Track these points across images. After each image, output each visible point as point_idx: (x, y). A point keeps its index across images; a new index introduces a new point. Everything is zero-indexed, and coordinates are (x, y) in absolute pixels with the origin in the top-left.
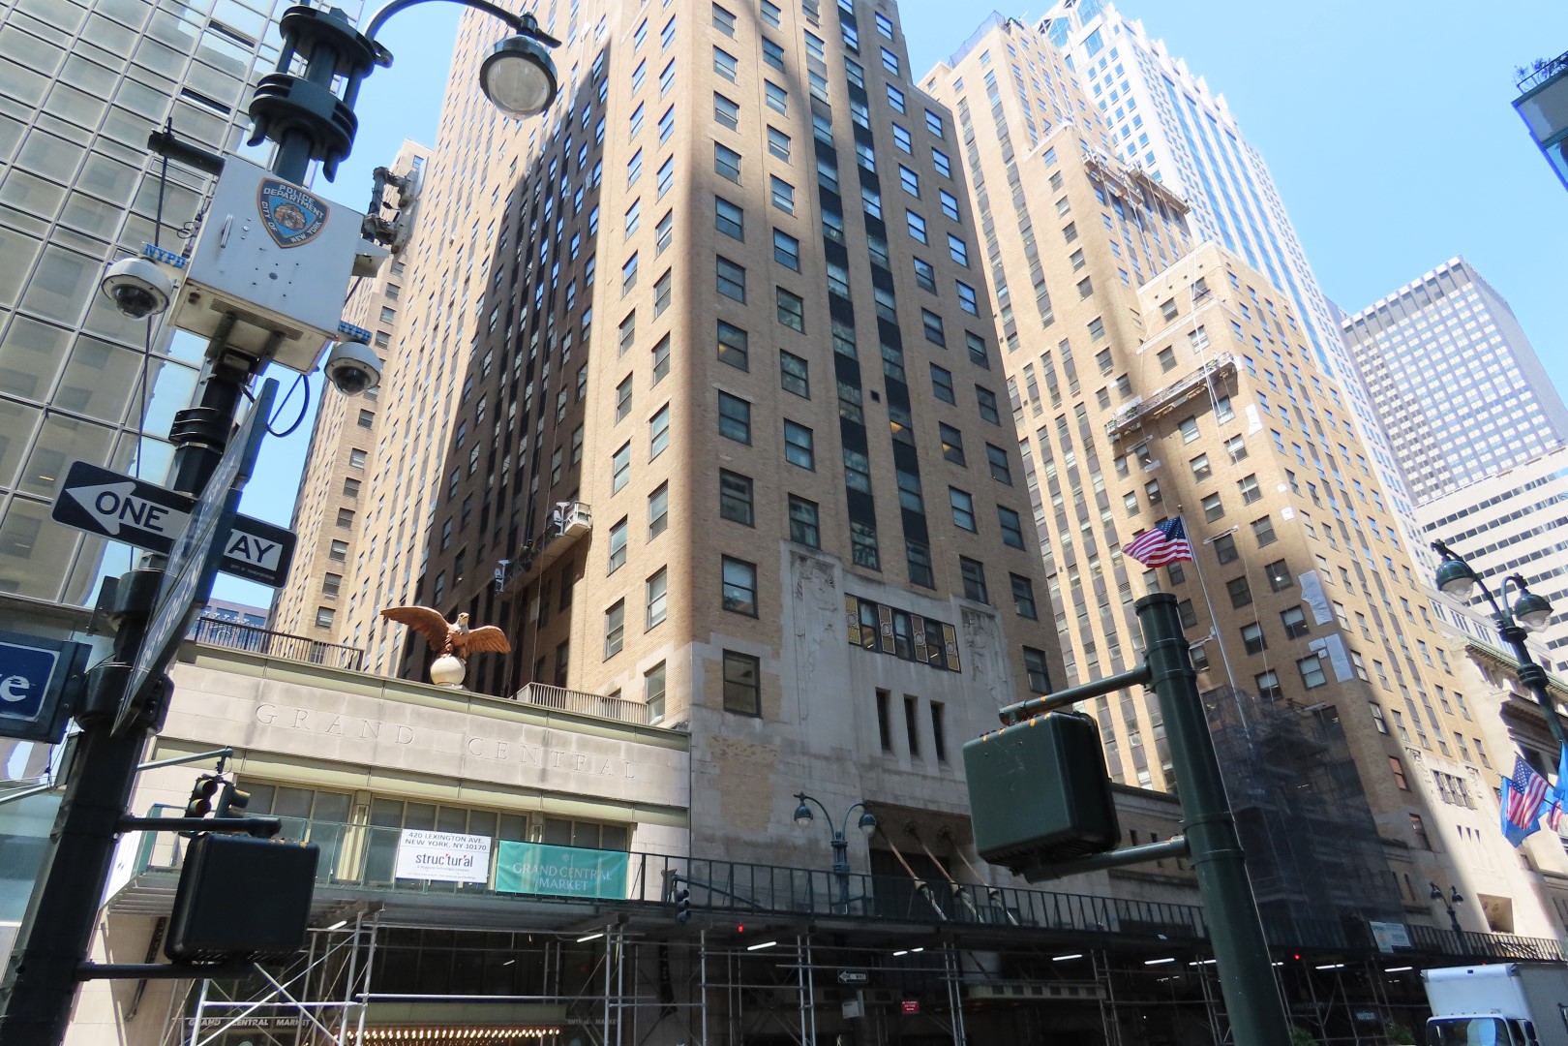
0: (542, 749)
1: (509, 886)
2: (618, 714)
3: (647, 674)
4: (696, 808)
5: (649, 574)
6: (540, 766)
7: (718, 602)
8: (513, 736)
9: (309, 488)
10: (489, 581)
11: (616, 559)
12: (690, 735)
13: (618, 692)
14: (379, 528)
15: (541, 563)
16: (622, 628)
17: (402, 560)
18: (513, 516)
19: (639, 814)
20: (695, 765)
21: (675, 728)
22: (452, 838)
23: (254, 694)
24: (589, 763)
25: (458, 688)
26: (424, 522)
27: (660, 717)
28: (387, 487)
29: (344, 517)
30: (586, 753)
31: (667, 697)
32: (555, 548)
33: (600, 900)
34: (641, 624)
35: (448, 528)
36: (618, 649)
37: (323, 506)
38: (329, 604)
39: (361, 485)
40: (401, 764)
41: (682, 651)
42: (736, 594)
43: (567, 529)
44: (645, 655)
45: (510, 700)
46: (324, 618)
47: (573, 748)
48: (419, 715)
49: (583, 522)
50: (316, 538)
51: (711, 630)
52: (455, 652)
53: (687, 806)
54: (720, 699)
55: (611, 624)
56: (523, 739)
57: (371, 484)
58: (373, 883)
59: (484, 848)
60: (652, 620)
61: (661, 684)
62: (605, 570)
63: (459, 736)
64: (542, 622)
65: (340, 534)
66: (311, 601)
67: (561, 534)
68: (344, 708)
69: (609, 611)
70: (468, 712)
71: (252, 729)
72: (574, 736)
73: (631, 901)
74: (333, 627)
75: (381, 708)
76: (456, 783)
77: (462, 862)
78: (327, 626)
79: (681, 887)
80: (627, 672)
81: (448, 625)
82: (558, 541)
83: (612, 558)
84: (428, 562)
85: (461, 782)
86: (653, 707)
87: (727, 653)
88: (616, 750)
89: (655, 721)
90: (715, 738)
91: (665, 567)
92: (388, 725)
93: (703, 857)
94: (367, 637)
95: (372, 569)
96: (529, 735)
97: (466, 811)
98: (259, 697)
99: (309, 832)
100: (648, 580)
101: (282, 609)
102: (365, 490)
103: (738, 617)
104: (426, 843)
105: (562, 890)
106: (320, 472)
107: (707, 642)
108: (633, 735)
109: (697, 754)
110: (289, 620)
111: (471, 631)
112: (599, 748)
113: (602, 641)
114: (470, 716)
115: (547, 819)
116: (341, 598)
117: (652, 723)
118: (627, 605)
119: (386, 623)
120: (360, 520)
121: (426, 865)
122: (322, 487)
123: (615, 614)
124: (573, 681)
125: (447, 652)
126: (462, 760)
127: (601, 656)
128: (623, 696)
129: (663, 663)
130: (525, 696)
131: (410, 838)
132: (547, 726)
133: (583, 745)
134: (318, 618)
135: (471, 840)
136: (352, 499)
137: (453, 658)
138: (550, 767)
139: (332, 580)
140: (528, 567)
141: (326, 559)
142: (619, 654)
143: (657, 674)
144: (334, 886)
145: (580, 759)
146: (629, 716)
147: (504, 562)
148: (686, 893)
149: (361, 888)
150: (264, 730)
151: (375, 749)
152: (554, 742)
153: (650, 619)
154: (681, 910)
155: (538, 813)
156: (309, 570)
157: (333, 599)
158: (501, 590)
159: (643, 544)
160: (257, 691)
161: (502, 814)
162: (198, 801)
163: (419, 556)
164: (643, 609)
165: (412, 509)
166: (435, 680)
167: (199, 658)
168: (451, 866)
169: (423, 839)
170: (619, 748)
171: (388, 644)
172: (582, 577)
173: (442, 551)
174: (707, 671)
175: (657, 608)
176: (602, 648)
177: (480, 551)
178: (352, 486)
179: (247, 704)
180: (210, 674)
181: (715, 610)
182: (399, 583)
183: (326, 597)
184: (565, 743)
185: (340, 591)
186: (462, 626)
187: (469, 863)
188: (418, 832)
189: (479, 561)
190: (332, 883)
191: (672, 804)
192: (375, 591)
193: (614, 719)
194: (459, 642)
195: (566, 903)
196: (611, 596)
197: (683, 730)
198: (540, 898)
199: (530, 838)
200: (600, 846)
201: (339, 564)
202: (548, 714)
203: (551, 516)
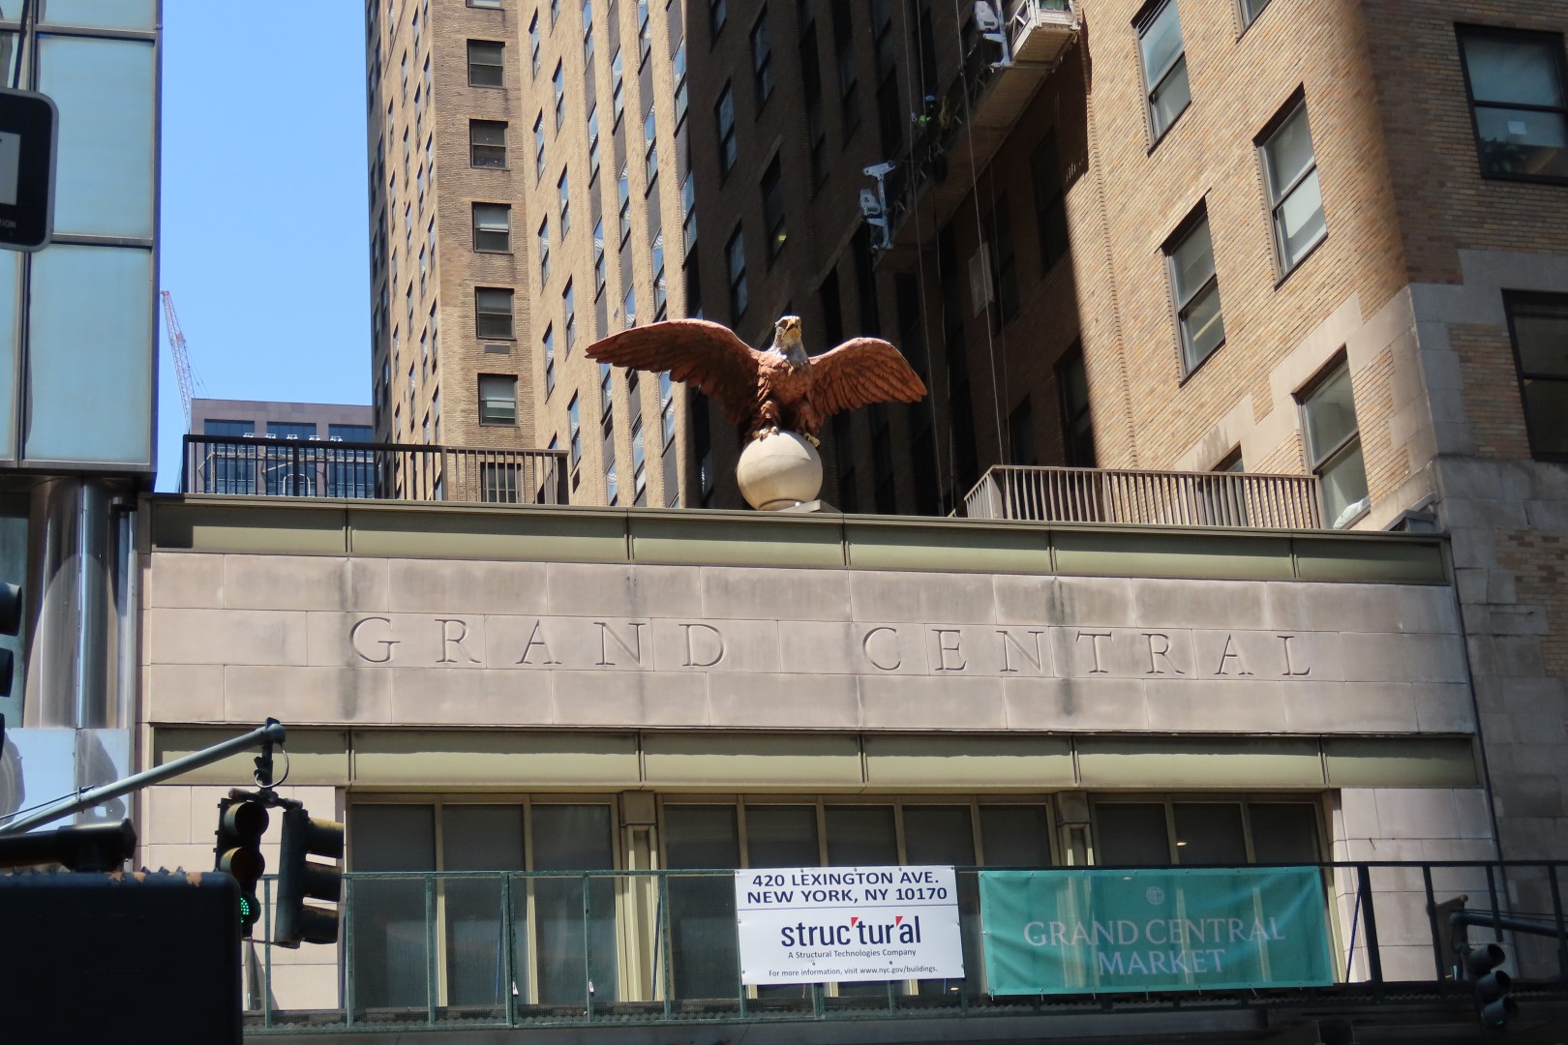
0: (1051, 632)
1: (1023, 980)
2: (1241, 515)
3: (1302, 395)
4: (1496, 730)
5: (1259, 120)
6: (1055, 674)
7: (1464, 162)
8: (972, 608)
9: (390, 88)
10: (853, 228)
11: (1165, 98)
12: (1447, 538)
13: (1234, 457)
14: (568, 149)
15: (972, 153)
16: (1213, 284)
17: (637, 218)
18: (878, 44)
19: (1340, 766)
20: (1474, 618)
21: (1400, 525)
22: (857, 878)
23: (337, 597)
24: (1182, 651)
25: (810, 508)
26: (667, 109)
27: (1358, 506)
28: (561, 42)
29: (485, 142)
30: (1169, 627)
31: (1366, 448)
32: (997, 105)
33: (1264, 992)
34: (1263, 265)
35: (728, 110)
36: (1215, 343)
37: (430, 124)
38: (500, 365)
39: (504, 51)
40: (710, 717)
41: (1386, 316)
42: (1518, 129)
43: (1019, 44)
44: (1287, 345)
45: (951, 519)
46: (496, 401)
47: (1133, 617)
48: (726, 588)
49: (1059, 18)
50: (432, 207)
51: (1460, 246)
52: (787, 421)
53: (1469, 727)
54: (1517, 429)
55: (1183, 281)
56: (997, 614)
57: (523, 43)
58: (691, 1003)
59: (942, 893)
60: (1290, 245)
61: (1344, 415)
62: (1139, 134)
63: (833, 629)
64: (1005, 309)
65: (484, 185)
66: (456, 365)
67: (1006, 62)
68: (545, 601)
69: (1171, 246)
70: (847, 564)
71: (351, 679)
72: (1131, 586)
73: (1348, 988)
74: (521, 418)
75: (632, 585)
76: (852, 745)
77: (895, 933)
78: (507, 419)
79: (1479, 938)
80: (1247, 400)
81: (755, 354)
82: (1003, 82)
83: (1153, 98)
84: (699, 213)
85: (862, 741)
86: (1333, 480)
87: (1516, 301)
88: (1250, 607)
89: (1345, 516)
90: (1519, 538)
91: (1299, 93)
92: (658, 628)
93: (1536, 857)
94: (599, 429)
95: (572, 258)
96: (1011, 600)
97: (891, 809)
98: (350, 603)
99: (531, 901)
100: (1259, 140)
101: (398, 397)
102: (517, 64)
103: (1531, 194)
104: (798, 898)
105: (1159, 978)
106: (406, 40)
107: (1454, 278)
108: (1285, 562)
109: (1473, 588)
110: (419, 420)
111: (815, 360)
112: (1200, 610)
113: (1168, 329)
114: (851, 575)
115: (1099, 808)
116: (522, 343)
117: (1338, 524)
118: (1215, 222)
119: (633, 383)
120: (522, 141)
121: (808, 949)
122: (417, 77)
123: (1191, 249)
124: (1113, 450)
125: (768, 424)
126: (855, 686)
127: (1173, 368)
128: (1250, 464)
129: (1340, 358)
130: (986, 503)
131: (755, 889)
132: (1054, 570)
133: (1156, 608)
134: (482, 403)
135: (905, 877)
136: (493, 93)
137: (785, 437)
138: (1081, 675)
139: (492, 304)
140: (939, 171)
141: (466, 256)
142: (1220, 357)
143: (1328, 393)
144: (605, 1020)
145: (1156, 644)
146: (1269, 514)
147: (877, 171)
148: (1495, 954)
149: (666, 1018)
150: (378, 679)
151: (640, 685)
152: (1080, 607)
153: (1283, 245)
154: (1490, 998)
155: (1072, 794)
156: (434, 290)
157: (505, 351)
158: (887, 244)
159: (1227, 41)
160: (341, 587)
161: (982, 808)
162: (232, 852)
163: (673, 201)
164: (1260, 220)
165: (632, 84)
166: (754, 498)
167: (201, 533)
168: (870, 947)
169: (788, 887)
170: (1256, 602)
171: (650, 438)
172: (1084, 168)
173: (725, 174)
174: (1464, 360)
175: (1298, 211)
176: (1171, 348)
177: (816, 155)
178: (486, 58)
179: (326, 623)
180: (230, 566)
181: (1463, 188)
182: (642, 277)
183: (489, 350)
184: (1110, 608)
185: (517, 330)
186: (788, 352)
187: (912, 934)
188: (774, 872)
189: (818, 181)
190: (599, 1010)
191: (1425, 728)
192: (591, 308)
193: (1231, 527)
194: (791, 391)
195: (1177, 1008)
196: (1169, 203)
197: (1425, 529)
198: (1107, 1002)
199: (1062, 856)
200: (1251, 859)
201: (499, 262)
202: (1050, 539)
203: (971, 23)
